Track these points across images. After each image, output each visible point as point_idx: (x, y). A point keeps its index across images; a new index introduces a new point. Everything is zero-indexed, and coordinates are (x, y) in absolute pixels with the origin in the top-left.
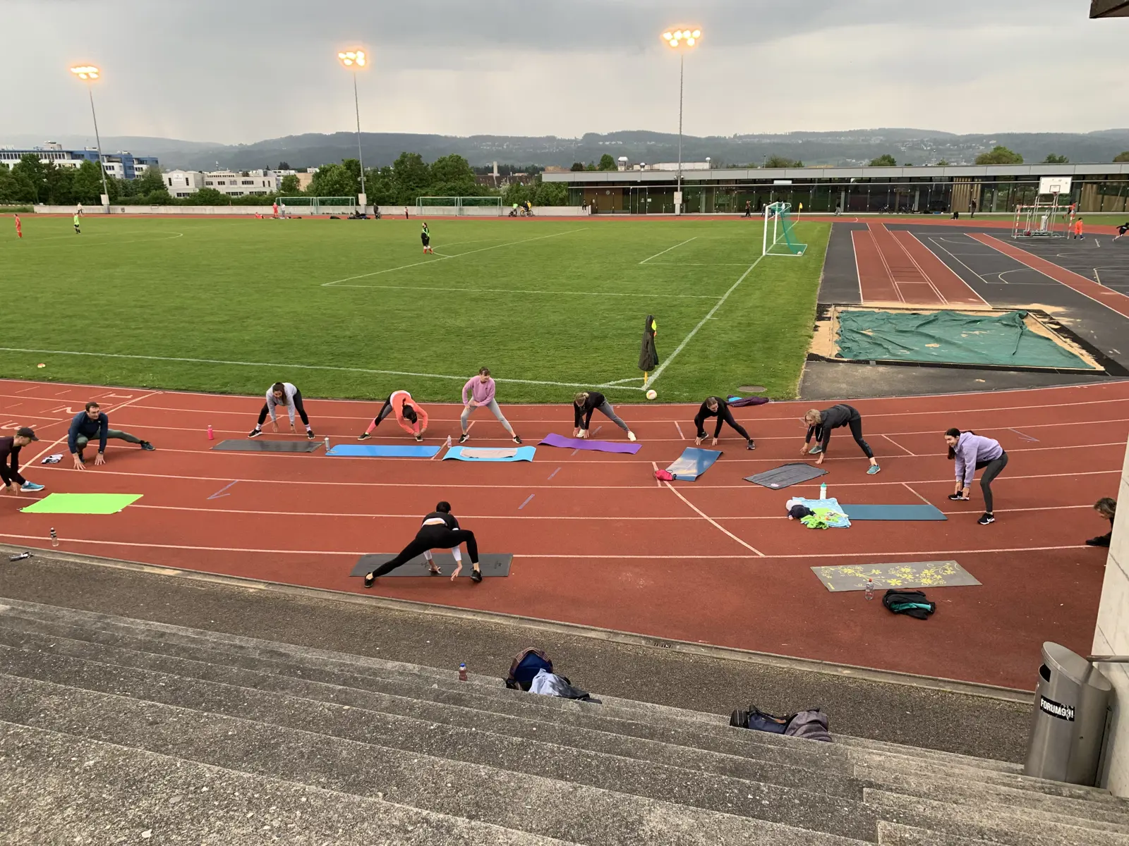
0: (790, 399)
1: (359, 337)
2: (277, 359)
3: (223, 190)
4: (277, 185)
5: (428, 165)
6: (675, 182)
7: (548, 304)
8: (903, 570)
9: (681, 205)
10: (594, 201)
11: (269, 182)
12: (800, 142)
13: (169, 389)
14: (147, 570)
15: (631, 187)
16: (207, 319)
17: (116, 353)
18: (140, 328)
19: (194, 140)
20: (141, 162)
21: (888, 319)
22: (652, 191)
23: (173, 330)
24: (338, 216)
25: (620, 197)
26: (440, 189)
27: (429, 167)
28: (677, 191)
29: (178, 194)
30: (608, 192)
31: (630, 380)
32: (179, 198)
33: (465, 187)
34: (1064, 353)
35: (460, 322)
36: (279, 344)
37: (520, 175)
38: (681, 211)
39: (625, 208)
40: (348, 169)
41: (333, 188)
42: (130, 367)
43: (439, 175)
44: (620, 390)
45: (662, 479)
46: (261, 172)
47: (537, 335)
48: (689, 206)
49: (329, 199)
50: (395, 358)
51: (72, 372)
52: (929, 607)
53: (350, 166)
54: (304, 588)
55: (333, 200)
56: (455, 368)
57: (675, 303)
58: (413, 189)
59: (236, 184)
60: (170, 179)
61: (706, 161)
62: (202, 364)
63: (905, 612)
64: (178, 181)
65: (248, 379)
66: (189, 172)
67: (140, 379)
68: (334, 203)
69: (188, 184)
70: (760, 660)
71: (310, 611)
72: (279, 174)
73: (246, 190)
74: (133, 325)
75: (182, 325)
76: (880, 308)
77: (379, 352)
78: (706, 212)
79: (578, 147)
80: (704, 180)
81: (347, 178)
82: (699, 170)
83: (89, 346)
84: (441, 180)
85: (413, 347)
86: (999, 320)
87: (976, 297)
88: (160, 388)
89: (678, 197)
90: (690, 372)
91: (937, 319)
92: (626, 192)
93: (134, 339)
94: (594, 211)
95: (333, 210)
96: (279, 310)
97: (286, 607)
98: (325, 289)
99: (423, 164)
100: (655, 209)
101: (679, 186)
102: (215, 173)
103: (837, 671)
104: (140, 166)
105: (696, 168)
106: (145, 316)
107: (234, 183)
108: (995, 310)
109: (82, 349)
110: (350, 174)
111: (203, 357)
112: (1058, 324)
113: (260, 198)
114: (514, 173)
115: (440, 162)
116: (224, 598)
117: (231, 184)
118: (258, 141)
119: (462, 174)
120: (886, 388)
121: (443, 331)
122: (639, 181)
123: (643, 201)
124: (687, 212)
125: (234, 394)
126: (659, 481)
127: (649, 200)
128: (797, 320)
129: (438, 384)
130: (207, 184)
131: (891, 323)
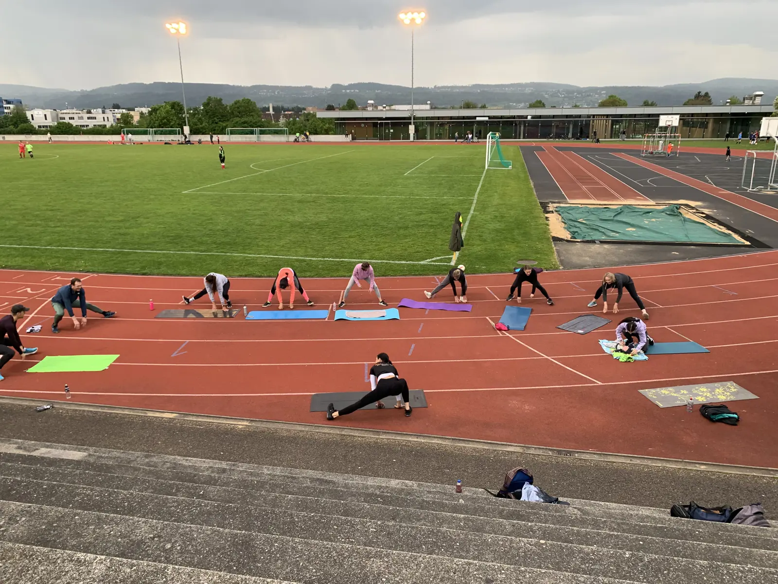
0: (557, 269)
1: (229, 230)
2: (175, 248)
3: (74, 123)
4: (114, 120)
5: (227, 106)
6: (410, 118)
7: (355, 205)
8: (702, 390)
9: (414, 134)
10: (353, 131)
11: (108, 118)
12: (479, 91)
13: (101, 273)
14: (150, 414)
15: (379, 122)
16: (108, 219)
17: (48, 246)
18: (59, 227)
19: (47, 87)
20: (8, 102)
21: (590, 212)
22: (394, 125)
23: (85, 227)
24: (170, 142)
25: (371, 130)
26: (237, 122)
27: (228, 107)
28: (411, 124)
29: (39, 126)
30: (363, 125)
31: (440, 258)
32: (40, 129)
33: (254, 121)
34: (719, 233)
35: (298, 218)
36: (172, 236)
37: (290, 113)
38: (414, 139)
39: (375, 137)
40: (172, 108)
41: (161, 122)
42: (64, 256)
43: (236, 113)
44: (436, 265)
45: (500, 330)
46: (100, 110)
47: (358, 227)
48: (420, 135)
49: (159, 130)
50: (263, 245)
51: (19, 261)
52: (735, 416)
53: (174, 106)
54: (280, 423)
55: (162, 131)
56: (310, 252)
57: (444, 203)
58: (217, 123)
59: (83, 119)
60: (32, 115)
61: (427, 104)
62: (119, 253)
63: (721, 421)
64: (38, 117)
65: (160, 263)
66: (46, 110)
67: (75, 265)
68: (163, 133)
69: (46, 119)
70: (639, 461)
71: (293, 440)
72: (114, 112)
73: (91, 124)
74: (52, 224)
75: (90, 223)
76: (581, 204)
77: (249, 241)
78: (430, 139)
79: (328, 94)
80: (429, 117)
81: (172, 114)
82: (423, 110)
83: (24, 241)
84: (238, 116)
85: (273, 237)
86: (663, 211)
87: (641, 196)
88: (93, 272)
89: (412, 128)
90: (479, 251)
91: (623, 211)
92: (375, 125)
93: (57, 234)
94: (353, 138)
95: (165, 138)
96: (160, 211)
97: (273, 438)
98: (186, 195)
99: (224, 105)
100: (395, 137)
101: (412, 121)
102: (65, 111)
103: (696, 467)
104: (8, 105)
105: (421, 109)
106: (58, 218)
107: (81, 118)
108: (658, 204)
109: (19, 243)
110: (174, 112)
111: (119, 247)
112: (703, 213)
113: (104, 129)
114: (284, 111)
115: (236, 103)
116: (222, 434)
117: (79, 119)
118: (95, 88)
119: (252, 112)
120: (616, 260)
121: (288, 225)
122: (384, 117)
123: (387, 131)
124: (417, 139)
125: (153, 275)
126: (498, 331)
127: (392, 131)
128: (533, 213)
129: (304, 264)
130: (61, 119)
131: (594, 214)
